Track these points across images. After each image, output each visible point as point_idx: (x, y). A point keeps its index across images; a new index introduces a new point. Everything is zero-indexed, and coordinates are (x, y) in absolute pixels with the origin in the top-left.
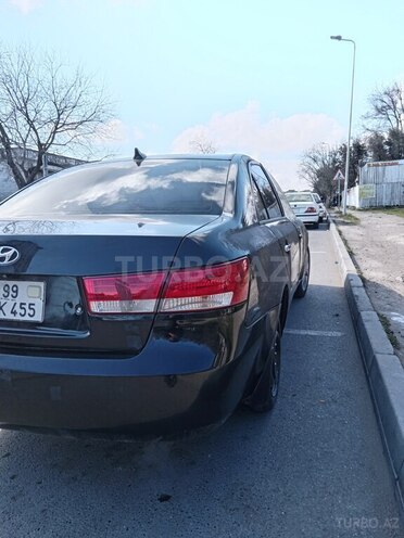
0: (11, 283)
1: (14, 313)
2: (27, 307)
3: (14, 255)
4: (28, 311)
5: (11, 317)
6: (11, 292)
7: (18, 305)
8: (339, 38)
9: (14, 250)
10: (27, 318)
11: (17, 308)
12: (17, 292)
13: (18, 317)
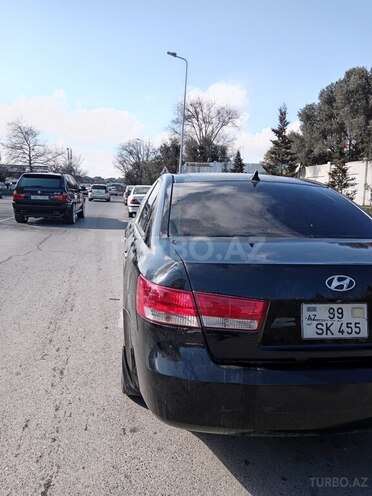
0: (335, 306)
1: (342, 332)
2: (353, 326)
3: (351, 283)
4: (354, 329)
5: (340, 336)
6: (336, 314)
7: (345, 325)
8: (174, 55)
9: (349, 279)
10: (354, 335)
11: (344, 328)
12: (342, 313)
13: (346, 335)
